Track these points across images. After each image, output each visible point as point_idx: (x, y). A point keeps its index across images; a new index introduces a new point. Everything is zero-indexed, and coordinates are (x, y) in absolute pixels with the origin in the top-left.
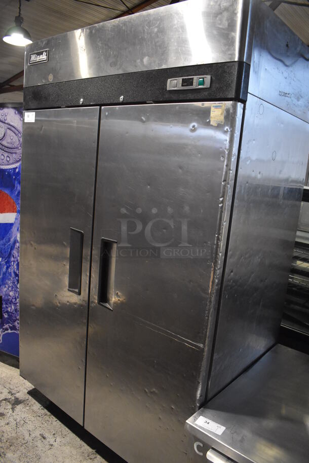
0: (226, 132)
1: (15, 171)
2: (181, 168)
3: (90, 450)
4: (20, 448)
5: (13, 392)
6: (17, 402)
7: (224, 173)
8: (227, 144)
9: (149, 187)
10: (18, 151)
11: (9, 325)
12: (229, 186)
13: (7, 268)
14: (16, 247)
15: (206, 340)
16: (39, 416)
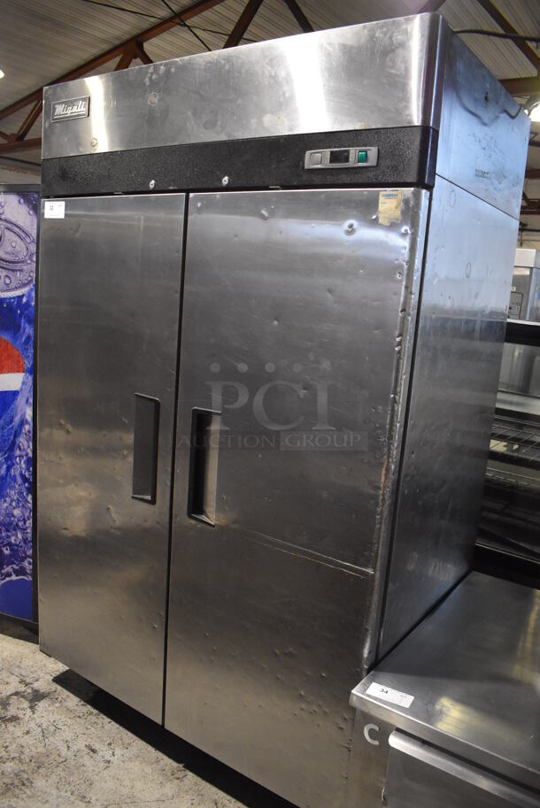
0: (404, 235)
1: (21, 300)
2: (330, 291)
3: (175, 764)
4: (55, 770)
5: (28, 680)
6: (37, 696)
7: (402, 299)
8: (406, 252)
9: (276, 323)
10: (25, 268)
11: (12, 568)
12: (410, 318)
13: (8, 469)
14: (23, 431)
15: (376, 561)
16: (79, 717)
